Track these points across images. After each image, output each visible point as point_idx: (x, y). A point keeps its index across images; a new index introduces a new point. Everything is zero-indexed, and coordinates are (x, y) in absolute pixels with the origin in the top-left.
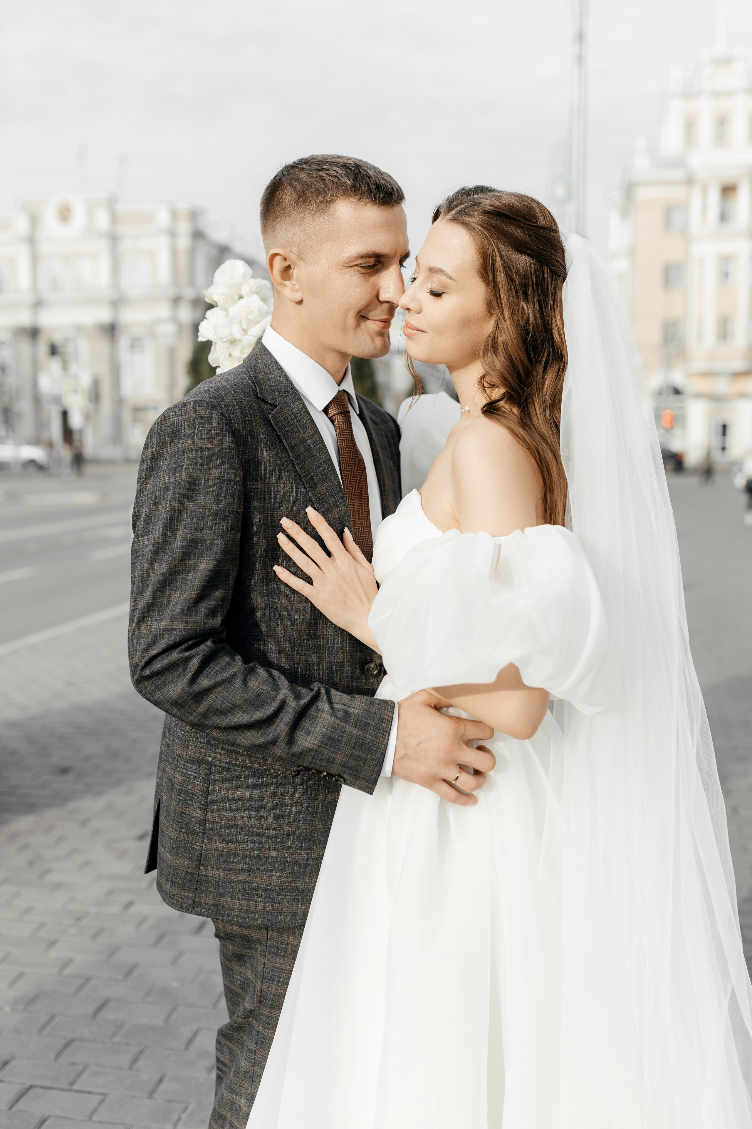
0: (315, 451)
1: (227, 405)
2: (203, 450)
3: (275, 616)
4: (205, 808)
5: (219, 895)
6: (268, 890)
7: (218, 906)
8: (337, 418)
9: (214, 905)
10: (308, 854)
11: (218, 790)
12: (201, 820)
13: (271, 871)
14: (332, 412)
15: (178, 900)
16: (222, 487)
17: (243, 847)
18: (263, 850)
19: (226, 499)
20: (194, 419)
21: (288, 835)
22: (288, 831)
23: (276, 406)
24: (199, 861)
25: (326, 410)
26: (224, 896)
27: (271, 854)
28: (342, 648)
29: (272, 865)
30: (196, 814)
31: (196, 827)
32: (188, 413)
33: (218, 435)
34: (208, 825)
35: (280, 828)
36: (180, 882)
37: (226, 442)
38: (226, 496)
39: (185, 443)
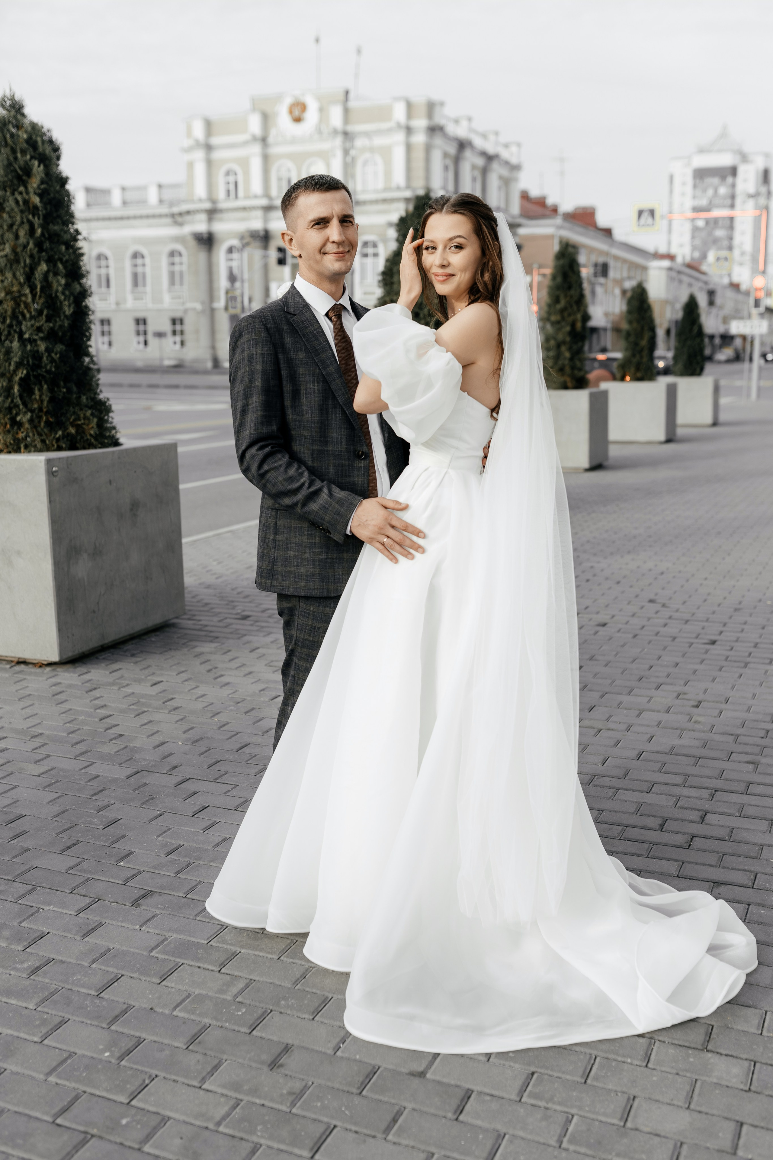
0: (319, 337)
1: (265, 317)
2: (253, 340)
3: (300, 425)
4: (275, 534)
5: (283, 580)
6: (307, 576)
7: (283, 586)
8: (334, 318)
9: (281, 586)
10: (327, 555)
11: (281, 523)
12: (274, 540)
13: (308, 565)
14: (331, 314)
15: (263, 586)
16: (264, 357)
17: (294, 553)
18: (303, 554)
19: (267, 363)
20: (247, 325)
21: (315, 545)
22: (315, 543)
23: (296, 315)
24: (273, 562)
25: (327, 315)
26: (286, 581)
27: (307, 556)
28: (341, 443)
29: (308, 562)
30: (271, 537)
31: (271, 545)
32: (244, 323)
33: (259, 331)
34: (277, 543)
35: (311, 541)
36: (264, 575)
37: (264, 334)
38: (267, 362)
39: (245, 337)
